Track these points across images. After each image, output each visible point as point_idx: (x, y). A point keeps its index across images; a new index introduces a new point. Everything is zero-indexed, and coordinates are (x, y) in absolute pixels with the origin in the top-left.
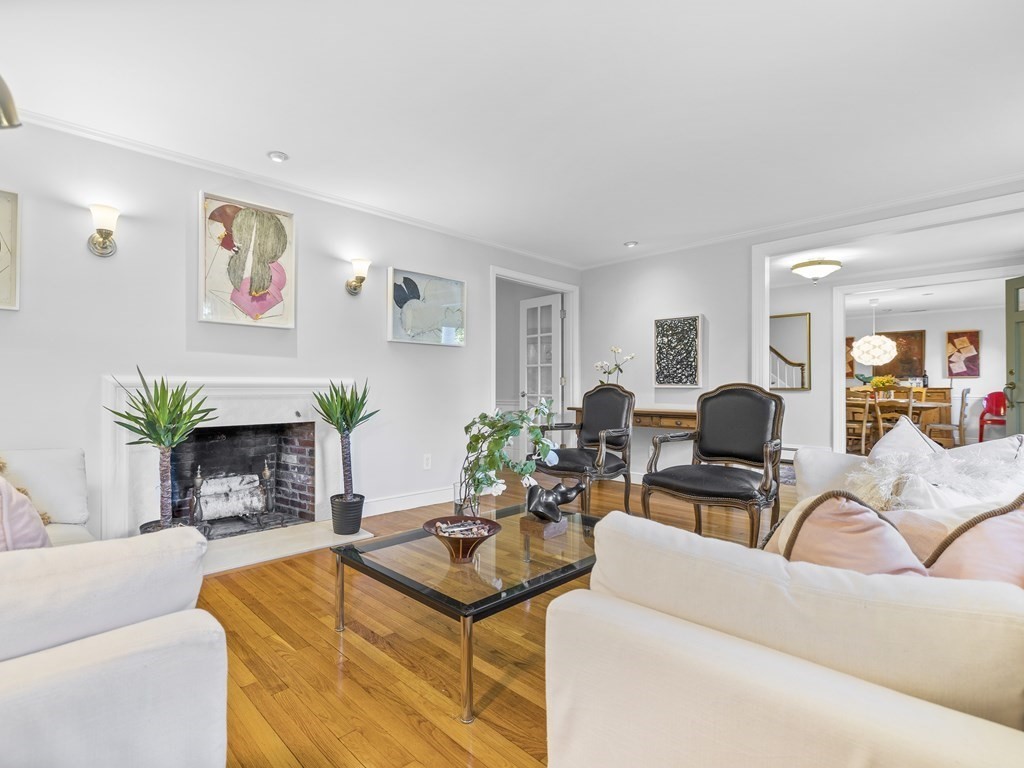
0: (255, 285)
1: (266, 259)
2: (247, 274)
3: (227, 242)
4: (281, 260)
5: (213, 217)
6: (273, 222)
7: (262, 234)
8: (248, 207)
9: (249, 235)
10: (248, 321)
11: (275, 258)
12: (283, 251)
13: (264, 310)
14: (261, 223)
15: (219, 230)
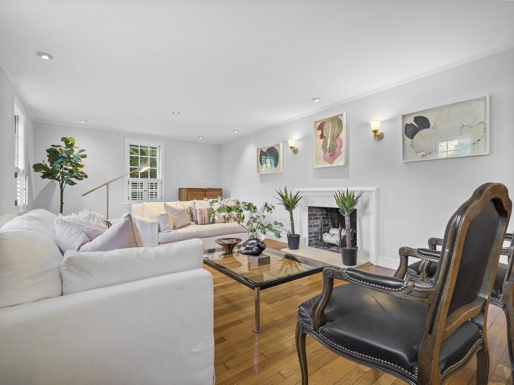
0: (331, 150)
1: (335, 137)
2: (328, 147)
3: (322, 136)
4: (340, 136)
5: (318, 130)
6: (337, 120)
7: (333, 128)
8: (328, 119)
9: (329, 131)
10: (328, 165)
11: (338, 135)
12: (341, 131)
13: (334, 159)
14: (333, 123)
15: (320, 132)
